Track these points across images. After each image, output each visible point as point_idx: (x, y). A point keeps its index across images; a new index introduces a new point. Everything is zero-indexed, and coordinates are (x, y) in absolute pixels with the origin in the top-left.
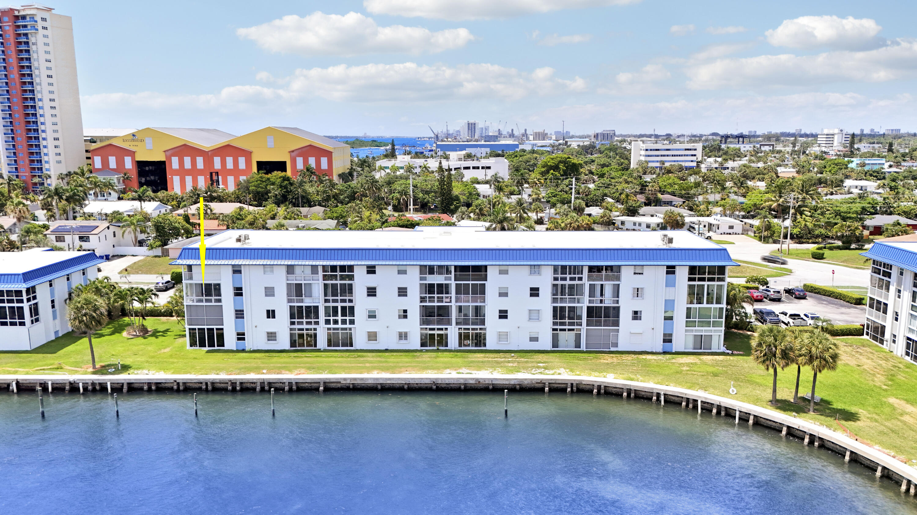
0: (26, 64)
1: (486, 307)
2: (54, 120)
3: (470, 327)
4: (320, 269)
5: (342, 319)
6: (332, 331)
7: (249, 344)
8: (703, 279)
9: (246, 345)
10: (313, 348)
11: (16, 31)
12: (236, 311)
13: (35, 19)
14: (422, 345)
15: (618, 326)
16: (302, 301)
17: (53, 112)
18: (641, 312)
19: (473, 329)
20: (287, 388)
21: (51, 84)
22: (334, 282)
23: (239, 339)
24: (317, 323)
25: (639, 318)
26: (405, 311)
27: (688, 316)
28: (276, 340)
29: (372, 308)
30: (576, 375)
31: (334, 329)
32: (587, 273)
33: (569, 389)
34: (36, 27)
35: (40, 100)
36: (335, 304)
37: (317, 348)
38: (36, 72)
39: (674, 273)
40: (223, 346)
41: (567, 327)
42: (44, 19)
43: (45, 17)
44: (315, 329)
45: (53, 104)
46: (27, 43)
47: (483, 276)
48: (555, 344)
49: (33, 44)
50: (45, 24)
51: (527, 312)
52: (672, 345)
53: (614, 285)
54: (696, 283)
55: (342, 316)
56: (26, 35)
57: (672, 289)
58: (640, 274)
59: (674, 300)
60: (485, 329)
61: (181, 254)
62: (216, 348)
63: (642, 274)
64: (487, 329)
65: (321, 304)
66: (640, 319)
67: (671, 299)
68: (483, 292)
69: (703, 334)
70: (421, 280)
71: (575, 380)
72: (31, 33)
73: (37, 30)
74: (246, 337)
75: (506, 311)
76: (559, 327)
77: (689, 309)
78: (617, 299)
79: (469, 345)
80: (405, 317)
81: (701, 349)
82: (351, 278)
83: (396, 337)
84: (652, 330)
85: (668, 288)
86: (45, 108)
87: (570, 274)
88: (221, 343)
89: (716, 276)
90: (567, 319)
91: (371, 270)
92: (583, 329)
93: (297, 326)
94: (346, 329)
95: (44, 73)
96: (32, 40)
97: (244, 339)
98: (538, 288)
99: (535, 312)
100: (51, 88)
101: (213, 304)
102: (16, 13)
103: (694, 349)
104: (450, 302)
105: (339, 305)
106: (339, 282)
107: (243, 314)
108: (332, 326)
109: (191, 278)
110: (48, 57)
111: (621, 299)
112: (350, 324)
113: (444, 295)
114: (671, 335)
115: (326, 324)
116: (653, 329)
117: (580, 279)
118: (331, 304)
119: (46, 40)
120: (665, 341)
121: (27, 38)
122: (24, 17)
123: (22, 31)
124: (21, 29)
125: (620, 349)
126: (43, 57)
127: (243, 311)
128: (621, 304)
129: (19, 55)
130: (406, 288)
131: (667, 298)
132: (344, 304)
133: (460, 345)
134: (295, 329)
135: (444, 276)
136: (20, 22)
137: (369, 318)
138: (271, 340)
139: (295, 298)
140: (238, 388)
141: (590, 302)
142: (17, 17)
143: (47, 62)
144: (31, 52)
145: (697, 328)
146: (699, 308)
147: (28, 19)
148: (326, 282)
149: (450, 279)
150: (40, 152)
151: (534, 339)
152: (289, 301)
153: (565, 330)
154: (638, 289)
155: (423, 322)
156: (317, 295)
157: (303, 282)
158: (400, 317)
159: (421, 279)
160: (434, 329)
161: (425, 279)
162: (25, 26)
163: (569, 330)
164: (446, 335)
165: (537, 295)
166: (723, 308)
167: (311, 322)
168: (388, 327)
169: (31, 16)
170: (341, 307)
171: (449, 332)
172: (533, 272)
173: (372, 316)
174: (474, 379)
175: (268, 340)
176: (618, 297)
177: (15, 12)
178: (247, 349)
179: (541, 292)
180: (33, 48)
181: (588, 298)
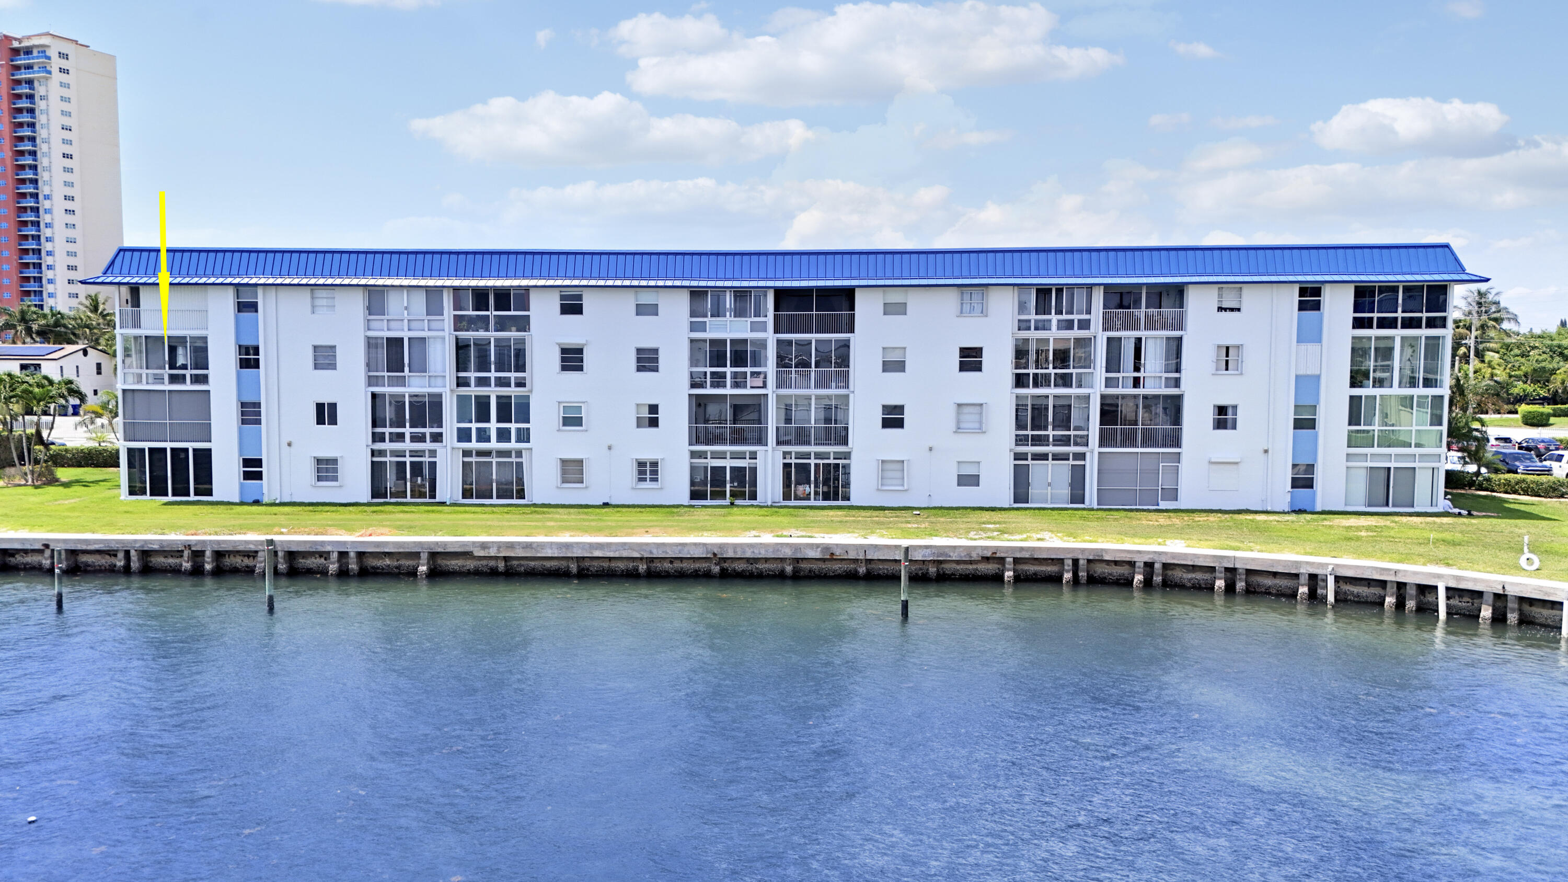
0: (27, 132)
1: (851, 396)
2: (71, 233)
3: (812, 449)
4: (447, 301)
5: (498, 429)
6: (474, 459)
7: (269, 487)
8: (1390, 324)
9: (265, 491)
10: (428, 500)
11: (13, 75)
12: (243, 405)
13: (48, 54)
14: (695, 495)
15: (1178, 444)
16: (402, 382)
17: (70, 219)
18: (1235, 407)
19: (818, 456)
20: (333, 568)
21: (69, 170)
22: (481, 334)
23: (248, 476)
24: (437, 438)
25: (1229, 424)
26: (654, 409)
27: (1354, 418)
28: (335, 479)
29: (572, 398)
30: (1085, 541)
31: (480, 453)
32: (1101, 310)
33: (1068, 576)
34: (48, 68)
35: (47, 197)
36: (483, 391)
37: (437, 500)
38: (42, 148)
39: (1317, 306)
40: (211, 495)
41: (1050, 449)
42: (63, 56)
43: (65, 52)
44: (433, 453)
45: (69, 205)
46: (31, 97)
47: (845, 321)
48: (1021, 494)
49: (42, 98)
50: (64, 64)
51: (952, 410)
52: (1314, 494)
53: (1168, 339)
54: (1375, 332)
55: (499, 421)
56: (30, 82)
57: (1312, 348)
58: (1232, 310)
59: (1318, 377)
60: (847, 456)
61: (112, 263)
62: (192, 498)
63: (1239, 310)
64: (853, 456)
65: (448, 389)
66: (1234, 427)
67: (1309, 373)
68: (844, 361)
69: (1392, 465)
70: (692, 330)
71: (1083, 550)
72: (39, 79)
73: (50, 73)
74: (264, 470)
75: (900, 409)
76: (1030, 449)
77: (1355, 402)
78: (1176, 375)
79: (808, 498)
80: (654, 423)
81: (1387, 505)
82: (523, 324)
83: (631, 471)
84: (1263, 456)
85: (1303, 347)
86: (55, 211)
87: (1059, 312)
88: (205, 485)
89: (1425, 315)
90: (1050, 427)
91: (572, 307)
92: (1092, 452)
93: (387, 446)
94: (507, 453)
95: (58, 149)
96: (40, 90)
97: (258, 476)
98: (981, 349)
99: (971, 409)
100: (68, 177)
101: (188, 386)
102: (16, 44)
103: (1369, 506)
104: (764, 386)
105: (493, 393)
106: (492, 335)
107: (259, 414)
108: (474, 445)
109: (137, 324)
110: (67, 121)
111: (1186, 376)
112: (519, 440)
113: (748, 370)
114: (1310, 468)
115: (459, 440)
116: (1266, 451)
117: (1085, 325)
118: (473, 391)
119: (65, 92)
120: (1297, 483)
121: (32, 88)
122: (28, 51)
123: (23, 75)
124: (23, 71)
125: (1182, 504)
126: (57, 120)
127: (258, 405)
128: (1186, 388)
129: (15, 118)
130: (656, 351)
131: (1301, 372)
132: (504, 391)
133: (787, 497)
134: (382, 453)
135: (749, 320)
136: (21, 60)
137: (564, 425)
138: (327, 479)
139: (386, 374)
140: (208, 567)
141: (1109, 383)
142: (16, 52)
143: (65, 131)
144: (37, 112)
145: (1376, 450)
146: (1381, 396)
147: (35, 53)
148: (463, 334)
149: (763, 327)
150: (41, 292)
151: (969, 480)
152: (372, 381)
153: (1044, 457)
154: (1228, 348)
155: (697, 437)
156: (439, 367)
157: (406, 335)
158: (640, 423)
159: (694, 327)
160: (721, 456)
161: (702, 327)
162: (29, 67)
163: (1056, 457)
164: (754, 470)
165: (978, 367)
166: (1442, 397)
167: (424, 435)
168: (610, 448)
169: (40, 49)
170: (498, 397)
171: (759, 462)
172: (967, 307)
173: (572, 420)
174: (818, 546)
175: (319, 479)
176: (1178, 370)
177: (14, 42)
178: (266, 500)
179: (986, 359)
180: (40, 105)
181: (1104, 375)
